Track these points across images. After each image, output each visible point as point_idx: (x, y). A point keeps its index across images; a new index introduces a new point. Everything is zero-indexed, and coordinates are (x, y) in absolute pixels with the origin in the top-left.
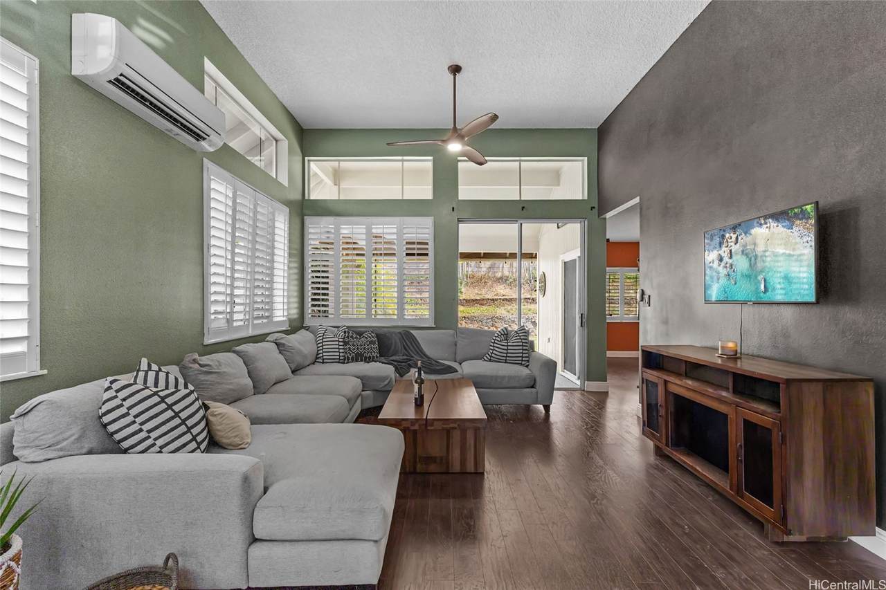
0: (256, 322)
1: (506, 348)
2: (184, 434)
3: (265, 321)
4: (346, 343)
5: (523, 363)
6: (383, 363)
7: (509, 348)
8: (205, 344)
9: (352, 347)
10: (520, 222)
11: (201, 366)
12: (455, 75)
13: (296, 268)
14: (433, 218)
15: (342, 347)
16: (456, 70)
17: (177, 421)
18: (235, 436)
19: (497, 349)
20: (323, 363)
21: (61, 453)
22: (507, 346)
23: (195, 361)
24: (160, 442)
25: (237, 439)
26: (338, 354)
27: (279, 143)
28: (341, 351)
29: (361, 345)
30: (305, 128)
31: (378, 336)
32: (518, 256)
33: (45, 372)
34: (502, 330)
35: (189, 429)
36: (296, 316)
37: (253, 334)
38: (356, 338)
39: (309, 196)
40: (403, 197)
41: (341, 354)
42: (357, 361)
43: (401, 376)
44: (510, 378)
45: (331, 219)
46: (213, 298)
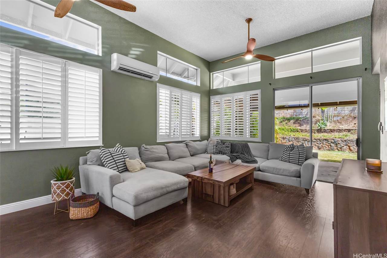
0: (182, 136)
1: (289, 154)
2: (115, 164)
3: (189, 136)
4: (216, 146)
5: (299, 164)
6: (227, 156)
7: (290, 155)
8: (157, 142)
9: (218, 148)
10: (310, 86)
11: (145, 148)
12: (249, 23)
13: (206, 116)
14: (260, 90)
15: (215, 148)
16: (249, 20)
17: (113, 160)
18: (131, 168)
19: (284, 155)
20: (207, 153)
21: (92, 164)
22: (290, 154)
23: (143, 147)
24: (108, 165)
25: (131, 169)
26: (213, 150)
27: (197, 70)
28: (214, 149)
29: (222, 148)
30: (210, 62)
31: (232, 145)
32: (310, 105)
33: (103, 145)
34: (290, 145)
35: (116, 163)
36: (206, 135)
37: (181, 141)
38: (221, 144)
39: (213, 88)
40: (248, 82)
41: (214, 151)
42: (219, 154)
43: (232, 162)
44: (284, 170)
45: (219, 96)
46: (160, 128)
